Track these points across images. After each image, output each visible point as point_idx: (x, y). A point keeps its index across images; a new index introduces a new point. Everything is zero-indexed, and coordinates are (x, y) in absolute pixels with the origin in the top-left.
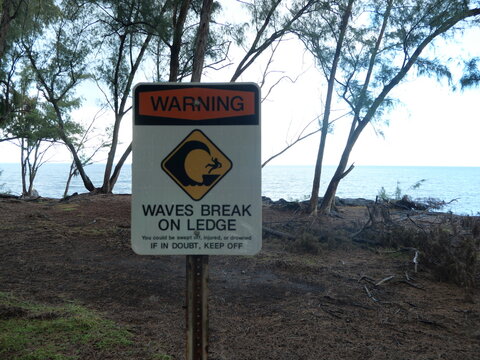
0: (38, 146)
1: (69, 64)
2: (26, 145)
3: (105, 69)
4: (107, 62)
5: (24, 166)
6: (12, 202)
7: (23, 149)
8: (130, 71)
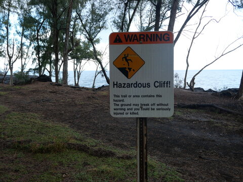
0: (81, 63)
1: (98, 21)
2: (76, 62)
3: (116, 22)
4: (117, 18)
5: (75, 72)
6: (78, 90)
7: (74, 64)
8: (128, 22)
